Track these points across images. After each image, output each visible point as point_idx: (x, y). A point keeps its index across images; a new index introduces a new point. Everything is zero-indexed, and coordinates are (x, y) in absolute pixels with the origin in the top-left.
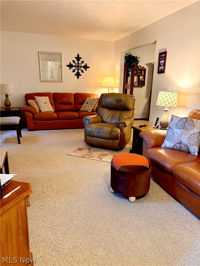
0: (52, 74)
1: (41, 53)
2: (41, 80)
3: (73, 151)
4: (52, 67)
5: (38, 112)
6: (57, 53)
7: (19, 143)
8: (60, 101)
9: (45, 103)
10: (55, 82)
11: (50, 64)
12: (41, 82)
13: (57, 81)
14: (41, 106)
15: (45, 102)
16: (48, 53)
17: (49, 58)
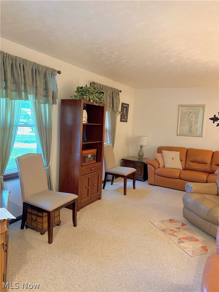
0: (191, 128)
1: (181, 106)
2: (178, 133)
3: (162, 220)
4: (192, 120)
5: (161, 167)
6: (200, 106)
7: (125, 194)
8: (192, 159)
9: (173, 159)
10: (193, 136)
11: (190, 117)
12: (177, 135)
13: (195, 136)
14: (166, 161)
15: (173, 157)
16: (188, 106)
17: (190, 111)
